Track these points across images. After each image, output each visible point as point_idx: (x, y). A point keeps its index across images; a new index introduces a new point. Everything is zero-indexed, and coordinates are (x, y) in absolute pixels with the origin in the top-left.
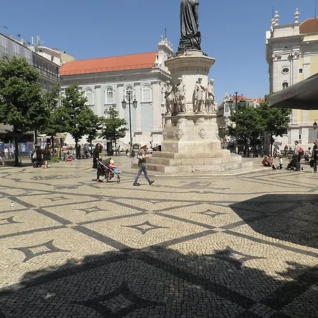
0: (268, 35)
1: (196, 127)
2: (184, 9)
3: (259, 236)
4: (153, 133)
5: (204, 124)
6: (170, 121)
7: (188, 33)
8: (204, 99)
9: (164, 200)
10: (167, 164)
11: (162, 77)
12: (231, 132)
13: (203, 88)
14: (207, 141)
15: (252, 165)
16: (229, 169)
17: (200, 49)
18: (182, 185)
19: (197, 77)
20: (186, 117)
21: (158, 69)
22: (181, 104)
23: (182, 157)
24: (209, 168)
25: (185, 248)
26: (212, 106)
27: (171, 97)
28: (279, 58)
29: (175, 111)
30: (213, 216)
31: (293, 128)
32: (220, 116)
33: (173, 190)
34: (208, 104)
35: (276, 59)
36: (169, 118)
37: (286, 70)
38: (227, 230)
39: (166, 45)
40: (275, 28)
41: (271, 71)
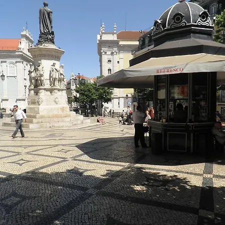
0: (99, 38)
1: (52, 96)
2: (42, 14)
3: (92, 160)
4: (17, 100)
5: (57, 94)
6: (32, 92)
7: (45, 31)
8: (57, 77)
9: (32, 146)
10: (31, 122)
11: (24, 58)
12: (76, 100)
13: (56, 70)
14: (59, 106)
15: (90, 121)
16: (75, 125)
17: (54, 43)
18: (44, 136)
19: (52, 62)
20: (45, 89)
21: (22, 52)
22: (41, 80)
23: (42, 117)
24: (61, 124)
25: (49, 170)
26: (63, 82)
27: (33, 75)
28: (106, 53)
29: (36, 84)
30: (66, 152)
31: (115, 98)
32: (68, 89)
33: (37, 139)
34: (60, 80)
35: (104, 53)
36: (32, 89)
37: (110, 61)
38: (74, 159)
39: (27, 35)
40: (102, 33)
41: (101, 61)
